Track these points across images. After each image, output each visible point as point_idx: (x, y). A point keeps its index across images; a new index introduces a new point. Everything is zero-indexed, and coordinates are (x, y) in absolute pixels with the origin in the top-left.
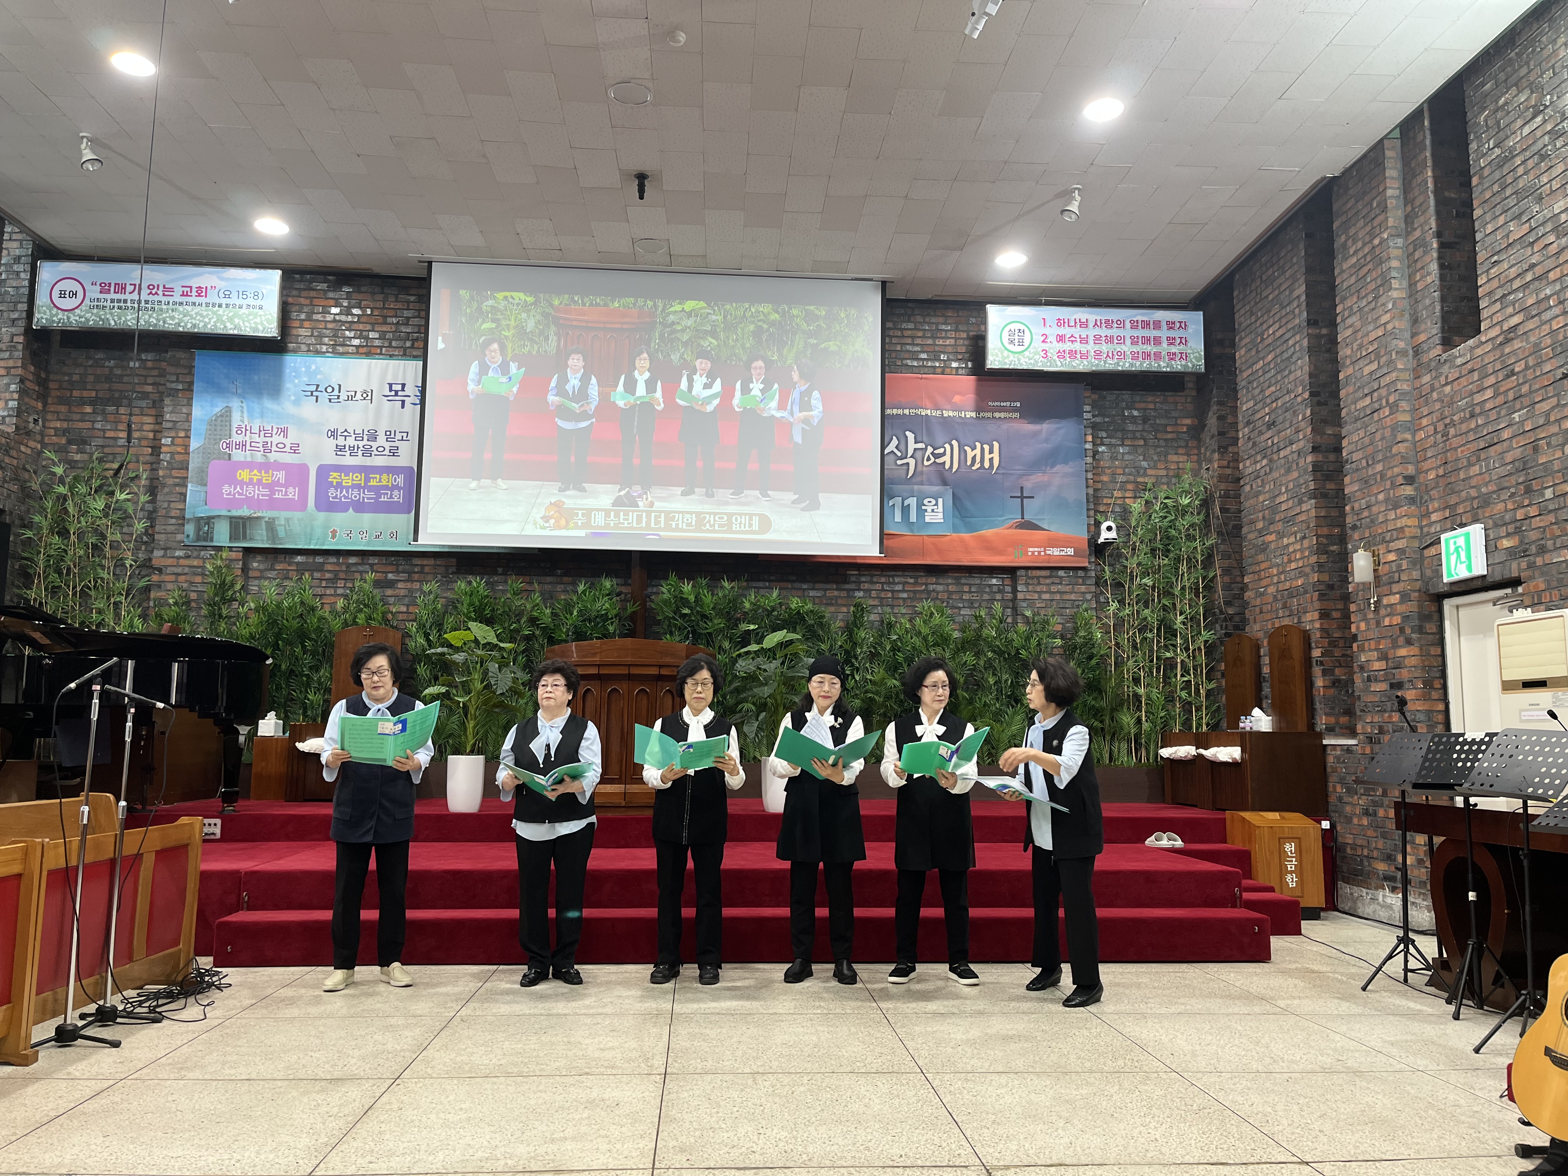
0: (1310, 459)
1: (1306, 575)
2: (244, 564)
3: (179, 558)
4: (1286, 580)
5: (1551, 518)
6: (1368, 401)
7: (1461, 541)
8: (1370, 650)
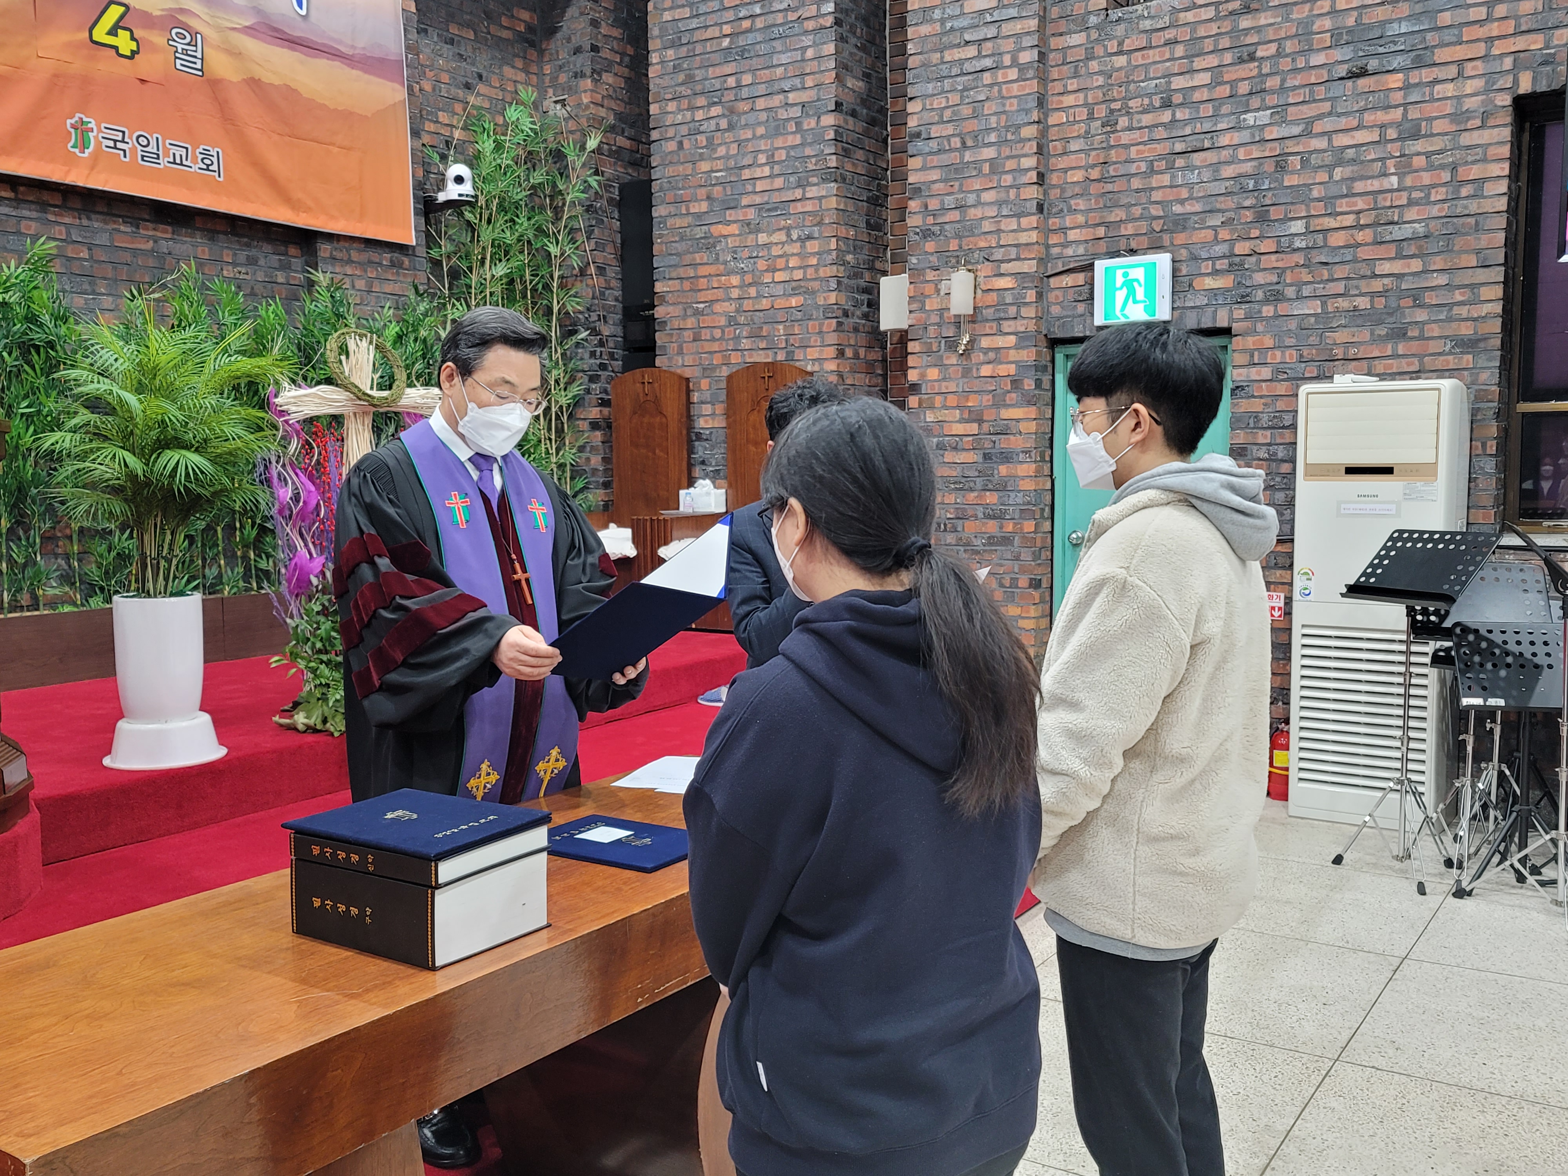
0: (829, 120)
1: (814, 292)
4: (759, 296)
5: (1299, 258)
6: (972, 51)
7: (1138, 273)
8: (945, 407)
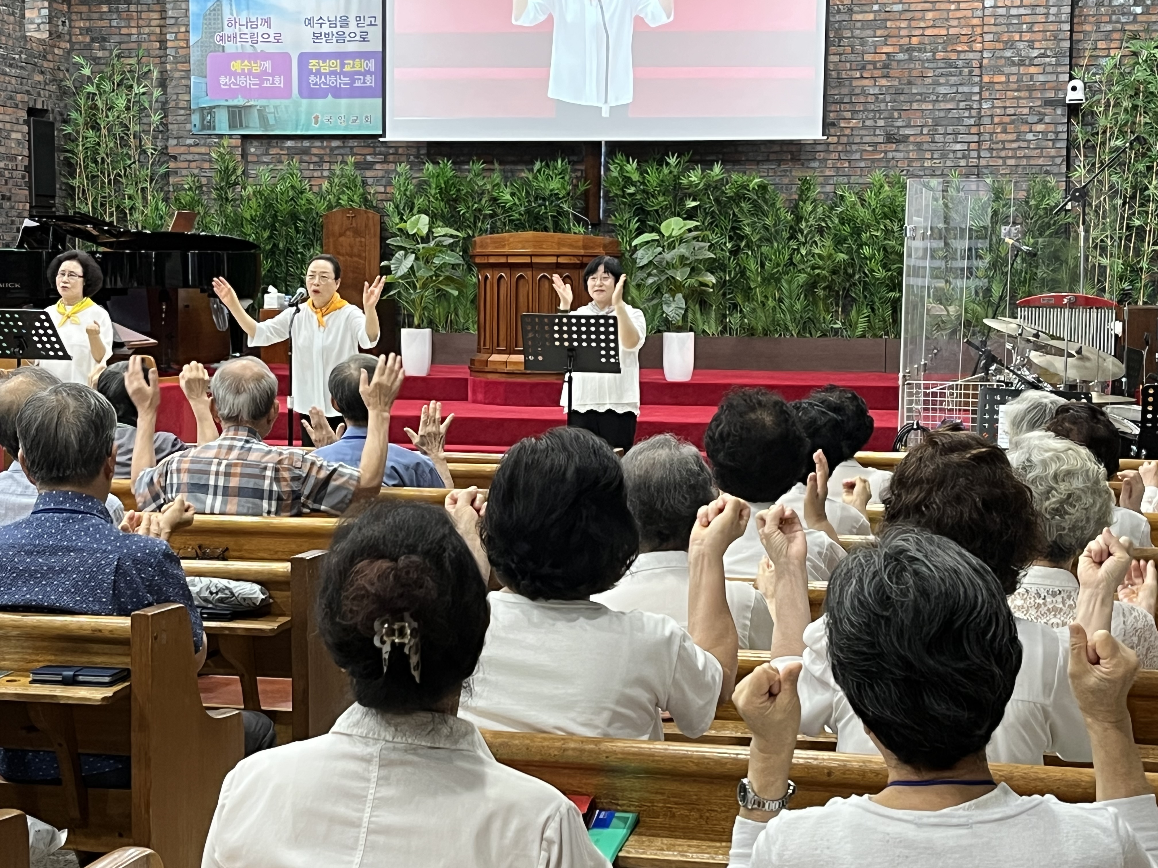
2: (243, 150)
3: (190, 146)
